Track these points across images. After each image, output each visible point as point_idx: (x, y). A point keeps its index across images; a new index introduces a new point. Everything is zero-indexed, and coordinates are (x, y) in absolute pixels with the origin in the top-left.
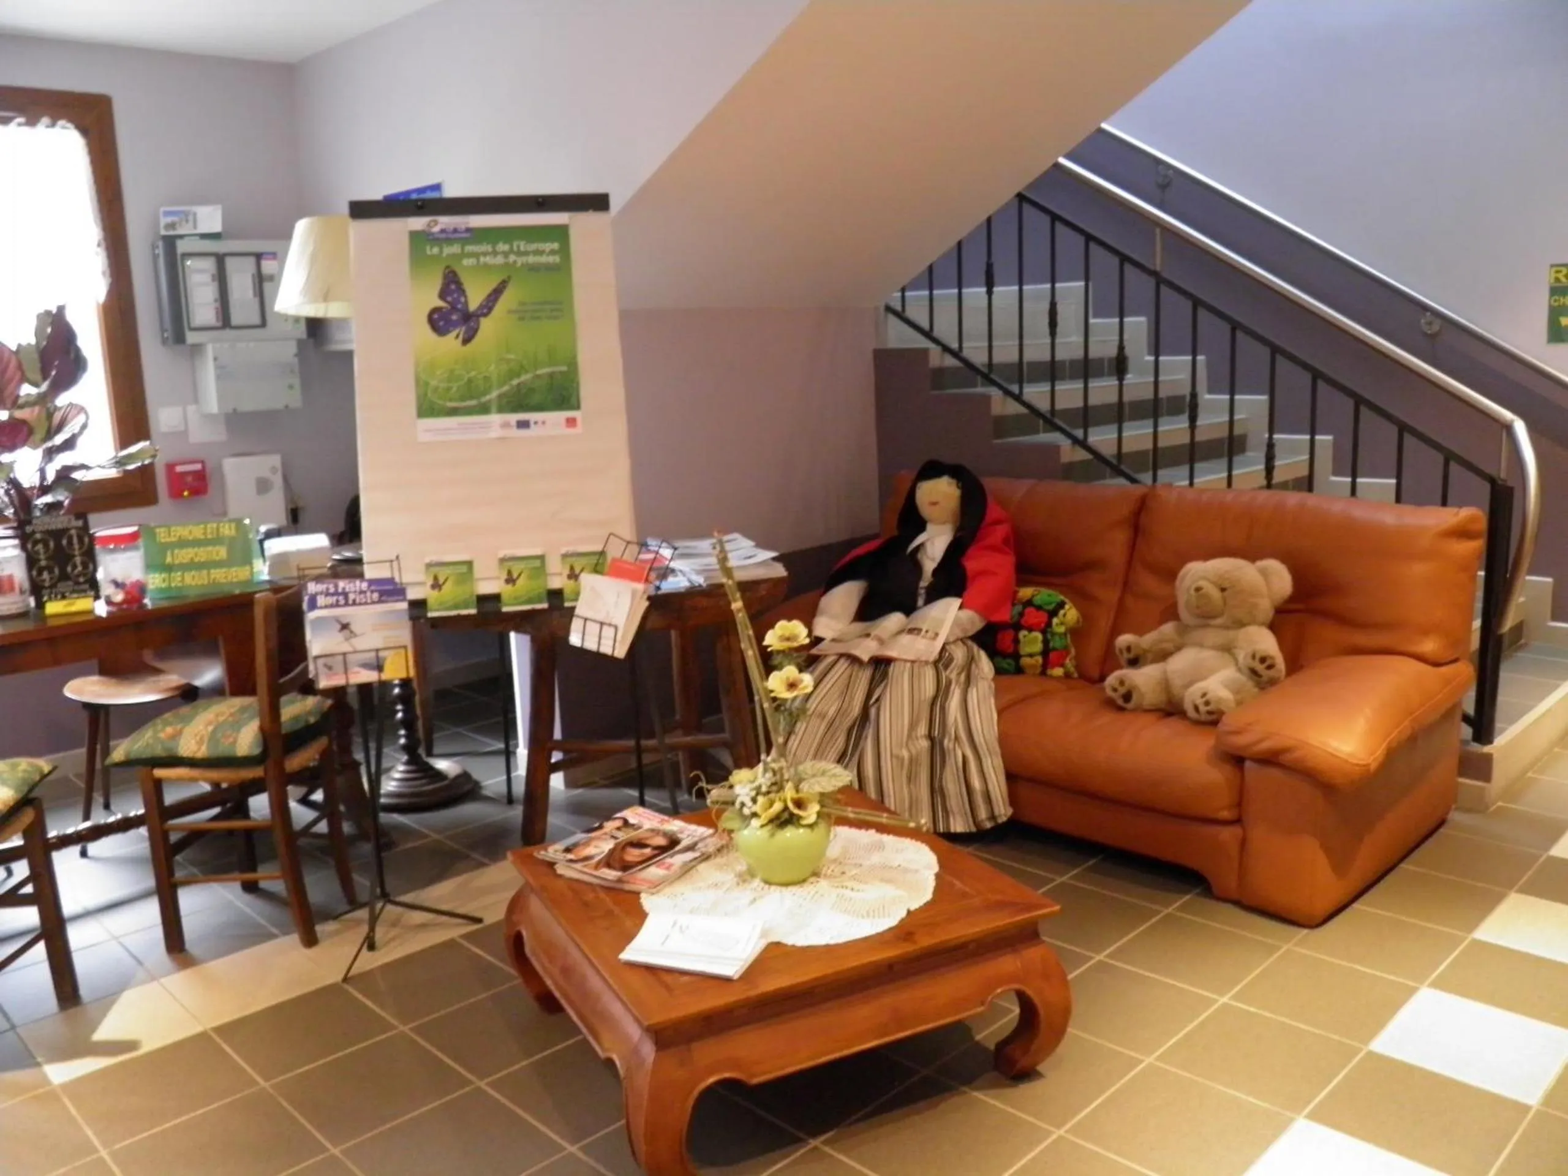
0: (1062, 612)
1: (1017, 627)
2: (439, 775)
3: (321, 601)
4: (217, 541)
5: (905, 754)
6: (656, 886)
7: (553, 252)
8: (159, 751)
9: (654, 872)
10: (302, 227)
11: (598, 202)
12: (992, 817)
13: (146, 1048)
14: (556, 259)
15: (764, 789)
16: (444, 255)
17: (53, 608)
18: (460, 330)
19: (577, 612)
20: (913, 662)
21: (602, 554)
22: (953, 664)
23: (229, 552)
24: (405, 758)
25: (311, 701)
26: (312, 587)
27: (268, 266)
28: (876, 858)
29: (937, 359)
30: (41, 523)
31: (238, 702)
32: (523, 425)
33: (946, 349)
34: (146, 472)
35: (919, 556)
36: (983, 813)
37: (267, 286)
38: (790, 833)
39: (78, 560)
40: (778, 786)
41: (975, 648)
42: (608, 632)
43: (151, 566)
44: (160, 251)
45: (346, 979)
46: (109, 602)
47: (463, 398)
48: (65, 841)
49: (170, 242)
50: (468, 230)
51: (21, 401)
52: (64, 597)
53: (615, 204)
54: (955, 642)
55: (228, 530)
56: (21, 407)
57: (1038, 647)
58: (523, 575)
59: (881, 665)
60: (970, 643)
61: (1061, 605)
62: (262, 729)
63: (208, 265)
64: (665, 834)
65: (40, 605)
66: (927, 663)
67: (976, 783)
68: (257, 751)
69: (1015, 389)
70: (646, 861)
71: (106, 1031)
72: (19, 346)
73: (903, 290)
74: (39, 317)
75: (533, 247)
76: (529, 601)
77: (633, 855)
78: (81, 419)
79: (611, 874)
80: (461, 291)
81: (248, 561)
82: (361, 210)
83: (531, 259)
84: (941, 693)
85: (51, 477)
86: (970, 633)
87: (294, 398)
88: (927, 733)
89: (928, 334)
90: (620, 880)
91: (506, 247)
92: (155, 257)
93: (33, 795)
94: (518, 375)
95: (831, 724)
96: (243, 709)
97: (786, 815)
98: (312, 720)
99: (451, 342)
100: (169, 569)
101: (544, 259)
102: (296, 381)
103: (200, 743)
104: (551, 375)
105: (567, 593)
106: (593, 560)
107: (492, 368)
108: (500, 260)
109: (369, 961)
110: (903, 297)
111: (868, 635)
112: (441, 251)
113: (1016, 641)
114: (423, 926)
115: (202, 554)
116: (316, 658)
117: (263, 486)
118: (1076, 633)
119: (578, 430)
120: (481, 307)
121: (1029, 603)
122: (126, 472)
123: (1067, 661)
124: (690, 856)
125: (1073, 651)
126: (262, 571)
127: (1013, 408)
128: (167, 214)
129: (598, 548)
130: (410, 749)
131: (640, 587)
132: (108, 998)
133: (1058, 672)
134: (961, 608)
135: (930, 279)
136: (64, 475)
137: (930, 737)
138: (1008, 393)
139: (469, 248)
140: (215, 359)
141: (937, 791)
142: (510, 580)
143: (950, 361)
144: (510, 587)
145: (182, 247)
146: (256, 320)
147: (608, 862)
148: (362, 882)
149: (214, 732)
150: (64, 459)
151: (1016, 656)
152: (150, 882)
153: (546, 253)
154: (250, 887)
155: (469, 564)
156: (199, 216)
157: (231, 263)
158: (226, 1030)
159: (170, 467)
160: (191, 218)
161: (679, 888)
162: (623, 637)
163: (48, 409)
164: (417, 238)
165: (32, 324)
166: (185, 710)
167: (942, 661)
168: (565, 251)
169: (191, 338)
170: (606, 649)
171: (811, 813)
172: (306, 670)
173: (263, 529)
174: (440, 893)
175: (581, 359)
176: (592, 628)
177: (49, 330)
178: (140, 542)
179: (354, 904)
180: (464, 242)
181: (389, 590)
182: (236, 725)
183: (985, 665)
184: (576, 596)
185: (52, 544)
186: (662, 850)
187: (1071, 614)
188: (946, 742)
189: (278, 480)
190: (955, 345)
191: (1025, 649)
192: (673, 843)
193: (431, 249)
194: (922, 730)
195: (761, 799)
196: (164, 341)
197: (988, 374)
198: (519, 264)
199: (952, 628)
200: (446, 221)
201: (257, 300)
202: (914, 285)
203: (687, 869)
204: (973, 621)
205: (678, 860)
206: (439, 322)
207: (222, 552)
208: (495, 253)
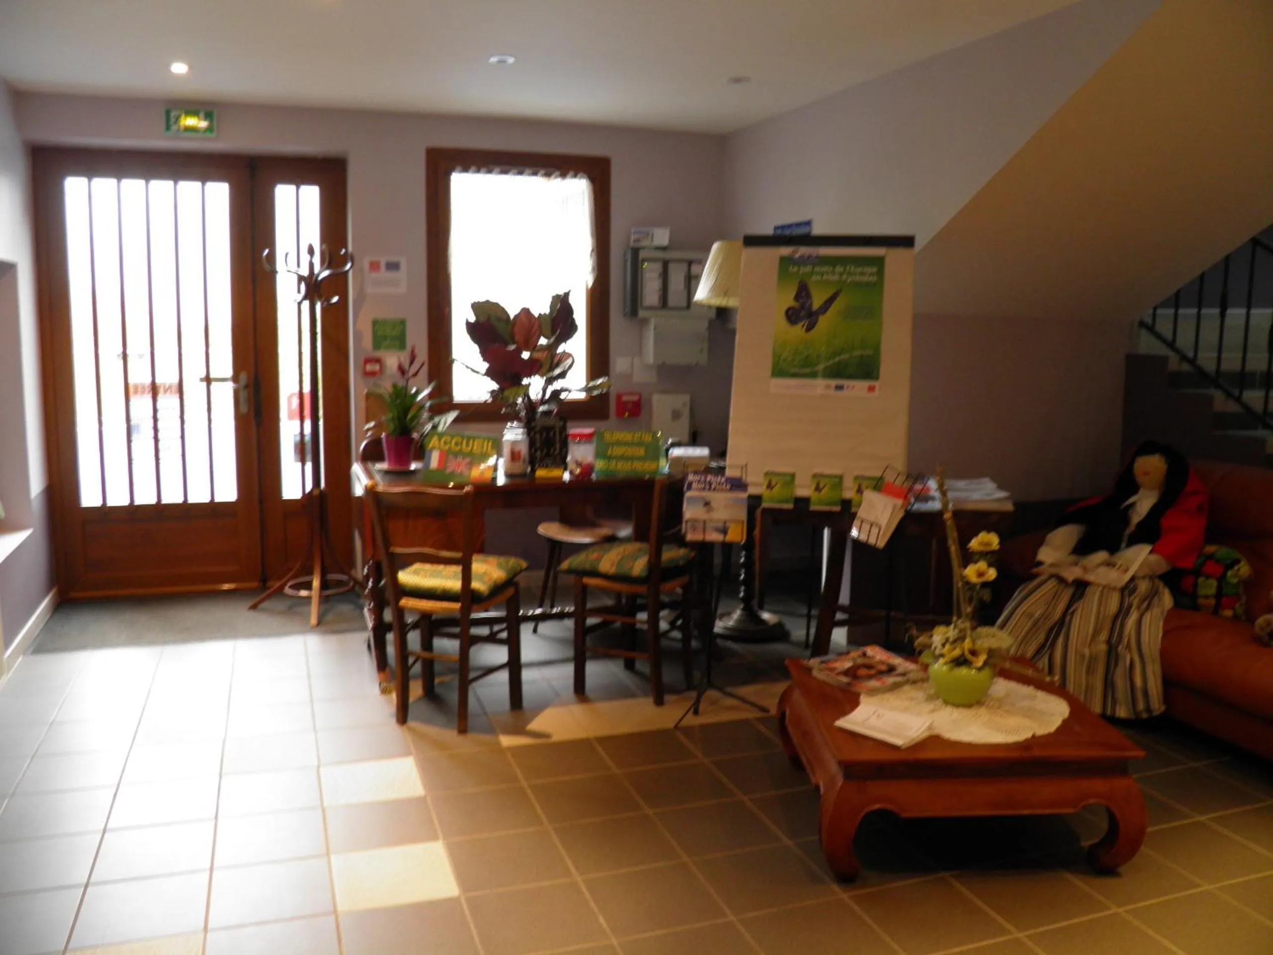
0: (1236, 568)
1: (1197, 573)
2: (763, 622)
3: (694, 485)
4: (640, 444)
5: (1087, 652)
6: (873, 692)
7: (871, 274)
8: (587, 567)
9: (874, 683)
10: (715, 246)
11: (907, 242)
12: (1148, 709)
13: (556, 738)
14: (874, 279)
15: (951, 639)
16: (801, 272)
17: (541, 473)
18: (806, 322)
19: (859, 514)
20: (1104, 587)
21: (881, 478)
22: (1136, 594)
23: (646, 452)
24: (742, 606)
25: (682, 552)
26: (691, 477)
27: (695, 269)
28: (1026, 703)
29: (1174, 363)
30: (539, 422)
31: (637, 545)
32: (839, 388)
33: (1184, 358)
34: (603, 398)
35: (1130, 512)
36: (1141, 706)
37: (693, 282)
38: (963, 671)
39: (558, 446)
40: (960, 639)
41: (1161, 585)
42: (875, 531)
43: (599, 454)
44: (629, 256)
45: (676, 727)
46: (571, 473)
47: (802, 367)
48: (526, 619)
49: (635, 251)
50: (817, 257)
51: (537, 348)
52: (547, 466)
53: (919, 244)
54: (1144, 578)
55: (648, 438)
56: (539, 351)
57: (1212, 591)
58: (827, 486)
59: (1081, 587)
60: (1157, 581)
61: (1237, 562)
62: (649, 561)
63: (658, 267)
64: (888, 665)
65: (533, 471)
66: (1114, 589)
67: (1138, 682)
68: (644, 574)
69: (1236, 392)
70: (870, 677)
71: (535, 725)
72: (540, 314)
73: (1155, 309)
74: (553, 297)
75: (859, 270)
76: (829, 504)
77: (863, 672)
78: (569, 361)
79: (845, 679)
80: (808, 296)
81: (656, 458)
82: (751, 241)
83: (857, 278)
84: (1122, 613)
85: (547, 396)
86: (1158, 573)
87: (703, 359)
88: (1107, 639)
89: (1171, 345)
90: (849, 684)
91: (842, 269)
92: (625, 262)
93: (516, 579)
94: (840, 355)
95: (1036, 623)
96: (640, 550)
97: (962, 659)
98: (681, 563)
99: (798, 330)
100: (609, 458)
101: (866, 279)
102: (705, 346)
103: (612, 565)
104: (862, 357)
105: (854, 503)
106: (874, 483)
107: (823, 348)
108: (836, 278)
109: (691, 720)
110: (1154, 316)
111: (1076, 564)
112: (799, 270)
113: (1195, 585)
114: (731, 708)
115: (630, 451)
116: (687, 522)
117: (676, 415)
118: (1248, 585)
119: (877, 393)
120: (820, 308)
121: (1210, 557)
122: (592, 397)
123: (1237, 605)
124: (899, 679)
125: (1244, 599)
126: (665, 467)
127: (1232, 407)
128: (635, 233)
129: (878, 474)
130: (747, 601)
131: (899, 502)
132: (539, 709)
133: (1228, 613)
134: (1151, 552)
135: (1176, 301)
136: (556, 394)
137: (1109, 642)
138: (1229, 395)
139: (817, 269)
140: (655, 328)
141: (1109, 684)
142: (818, 489)
143: (1186, 367)
144: (816, 494)
145: (642, 255)
146: (684, 304)
147: (846, 673)
148: (697, 675)
149: (621, 560)
150: (557, 385)
151: (1194, 595)
152: (571, 653)
153: (868, 274)
154: (630, 665)
155: (793, 476)
156: (655, 236)
157: (672, 267)
158: (603, 741)
159: (619, 397)
160: (650, 236)
161: (887, 696)
162: (884, 533)
163: (552, 355)
164: (785, 262)
165: (549, 301)
166: (606, 546)
167: (1128, 589)
168: (880, 273)
169: (642, 314)
170: (872, 541)
171: (980, 661)
172: (680, 530)
173: (670, 441)
174: (747, 691)
175: (884, 347)
176: (866, 527)
177: (559, 306)
178: (595, 439)
179: (690, 687)
180: (814, 265)
181: (738, 484)
182: (634, 557)
183: (1167, 600)
184: (859, 505)
185: (544, 435)
186: (881, 673)
187: (1244, 569)
188: (1120, 647)
189: (686, 412)
190: (1191, 354)
191: (1202, 592)
192: (891, 669)
193: (793, 268)
194: (1104, 636)
195: (948, 646)
196: (625, 315)
197: (1217, 379)
198: (849, 281)
199: (1141, 565)
200: (804, 251)
201: (686, 291)
202: (1164, 304)
203: (895, 687)
204: (1159, 563)
205: (890, 680)
206: (792, 316)
207: (641, 452)
208: (833, 273)
